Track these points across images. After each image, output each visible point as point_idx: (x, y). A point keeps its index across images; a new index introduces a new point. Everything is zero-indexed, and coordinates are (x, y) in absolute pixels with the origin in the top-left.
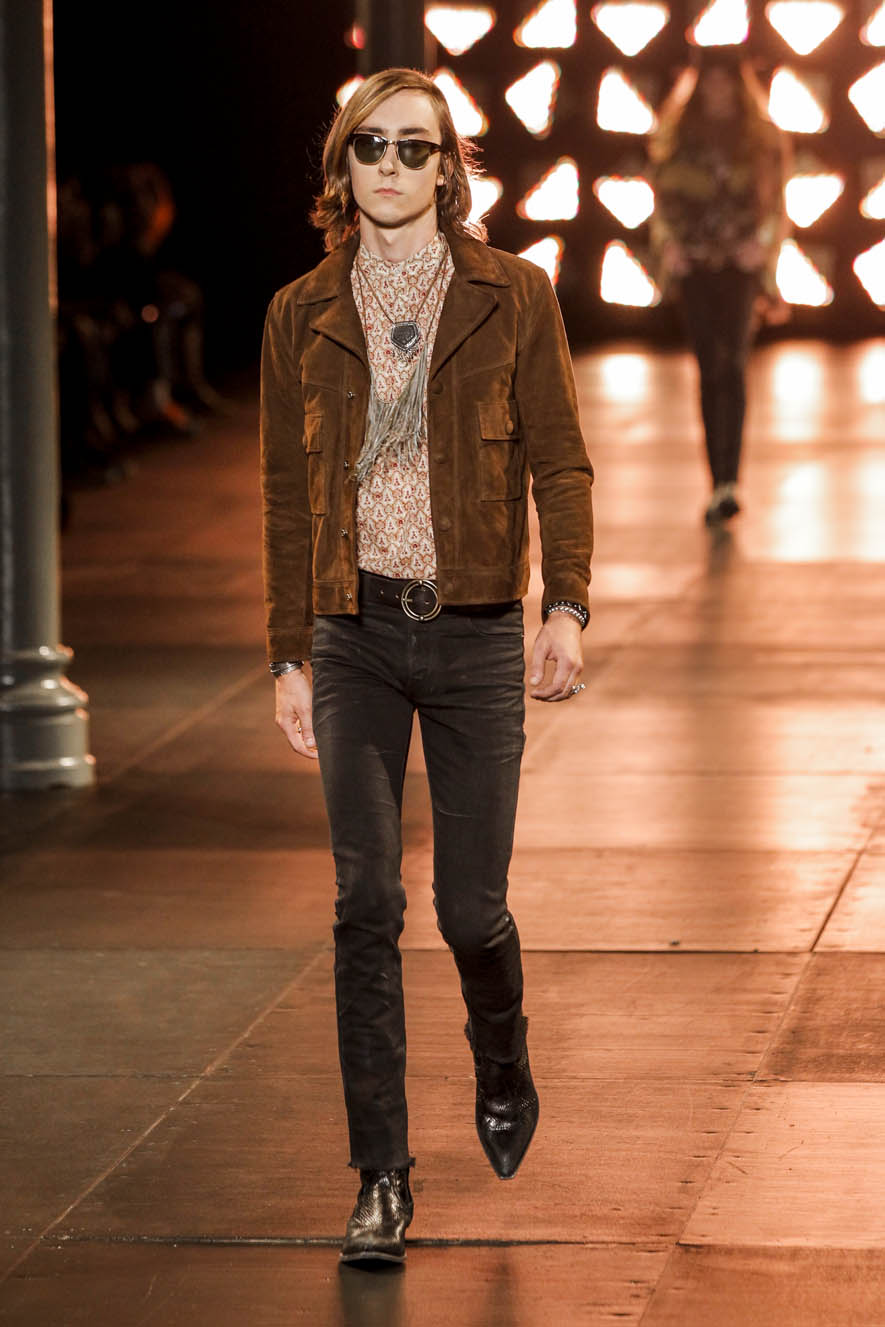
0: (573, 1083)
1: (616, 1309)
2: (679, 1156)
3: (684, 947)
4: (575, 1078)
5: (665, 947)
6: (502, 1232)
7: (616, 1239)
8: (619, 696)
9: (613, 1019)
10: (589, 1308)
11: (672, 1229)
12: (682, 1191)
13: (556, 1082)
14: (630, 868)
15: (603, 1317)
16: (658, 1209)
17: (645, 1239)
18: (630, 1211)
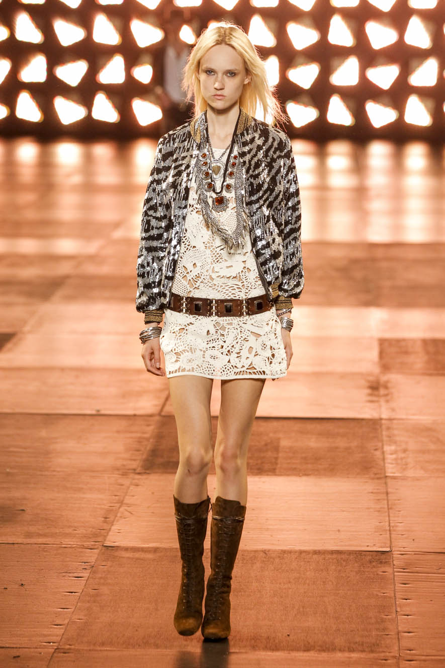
0: (54, 473)
1: (76, 575)
2: (103, 506)
3: (103, 412)
4: (54, 471)
5: (94, 412)
6: (24, 540)
7: (75, 543)
8: (70, 298)
9: (71, 444)
10: (64, 574)
11: (100, 539)
12: (105, 522)
13: (46, 473)
14: (77, 377)
15: (70, 578)
16: (94, 530)
17: (88, 543)
18: (81, 531)
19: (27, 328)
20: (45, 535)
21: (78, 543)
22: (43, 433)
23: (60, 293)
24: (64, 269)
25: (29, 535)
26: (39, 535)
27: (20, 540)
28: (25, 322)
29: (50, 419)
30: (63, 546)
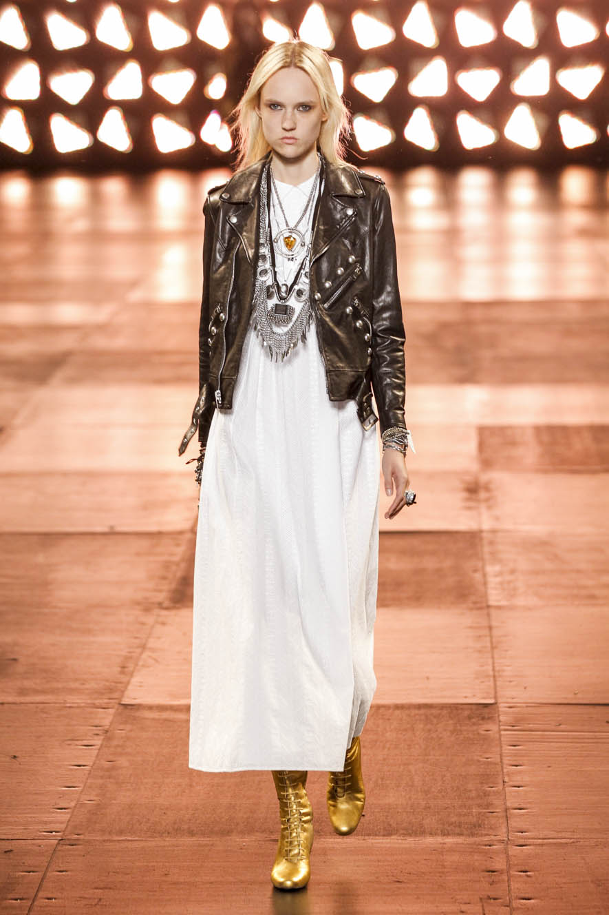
0: (56, 610)
1: (85, 742)
2: (119, 653)
3: (119, 529)
4: (55, 607)
5: (105, 529)
7: (83, 701)
8: (73, 381)
9: (77, 572)
10: (69, 742)
11: (116, 695)
12: (122, 673)
13: (46, 610)
14: (84, 484)
15: (78, 747)
16: (107, 684)
17: (101, 701)
18: (92, 685)
19: (18, 421)
20: (43, 692)
21: (89, 701)
22: (41, 558)
23: (60, 375)
24: (66, 343)
25: (22, 692)
26: (36, 692)
27: (10, 699)
28: (14, 413)
29: (49, 539)
30: (68, 705)
